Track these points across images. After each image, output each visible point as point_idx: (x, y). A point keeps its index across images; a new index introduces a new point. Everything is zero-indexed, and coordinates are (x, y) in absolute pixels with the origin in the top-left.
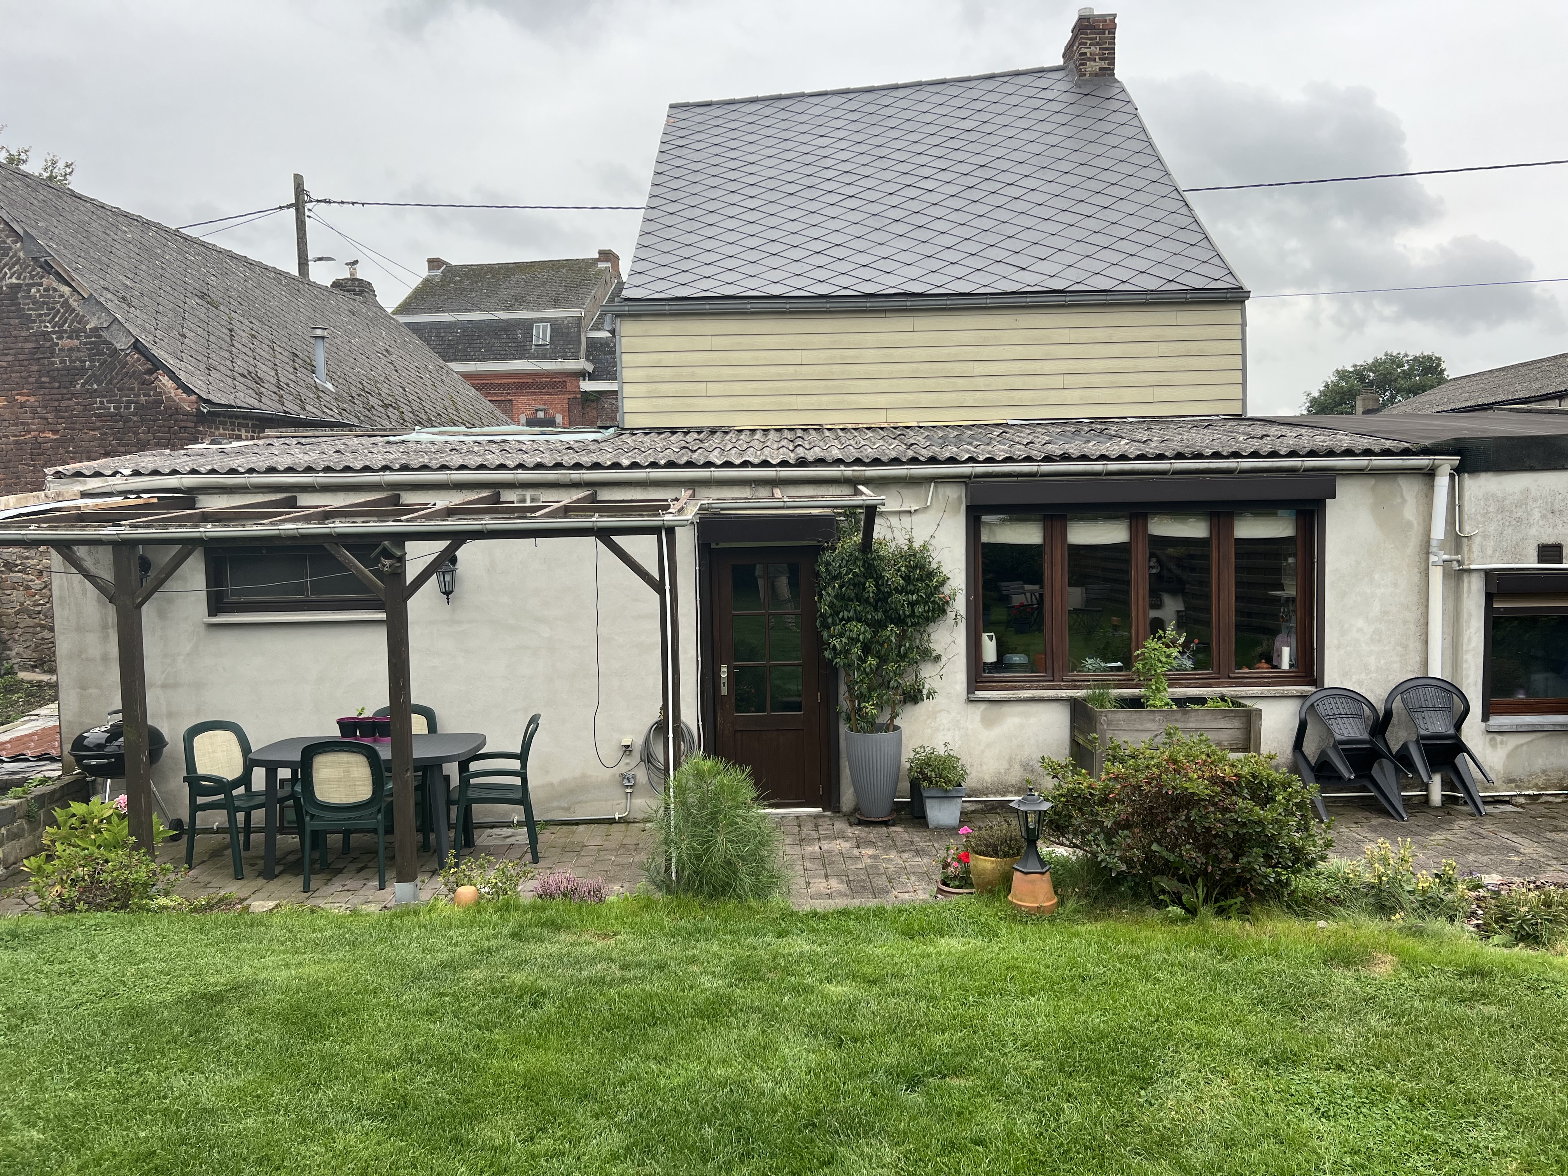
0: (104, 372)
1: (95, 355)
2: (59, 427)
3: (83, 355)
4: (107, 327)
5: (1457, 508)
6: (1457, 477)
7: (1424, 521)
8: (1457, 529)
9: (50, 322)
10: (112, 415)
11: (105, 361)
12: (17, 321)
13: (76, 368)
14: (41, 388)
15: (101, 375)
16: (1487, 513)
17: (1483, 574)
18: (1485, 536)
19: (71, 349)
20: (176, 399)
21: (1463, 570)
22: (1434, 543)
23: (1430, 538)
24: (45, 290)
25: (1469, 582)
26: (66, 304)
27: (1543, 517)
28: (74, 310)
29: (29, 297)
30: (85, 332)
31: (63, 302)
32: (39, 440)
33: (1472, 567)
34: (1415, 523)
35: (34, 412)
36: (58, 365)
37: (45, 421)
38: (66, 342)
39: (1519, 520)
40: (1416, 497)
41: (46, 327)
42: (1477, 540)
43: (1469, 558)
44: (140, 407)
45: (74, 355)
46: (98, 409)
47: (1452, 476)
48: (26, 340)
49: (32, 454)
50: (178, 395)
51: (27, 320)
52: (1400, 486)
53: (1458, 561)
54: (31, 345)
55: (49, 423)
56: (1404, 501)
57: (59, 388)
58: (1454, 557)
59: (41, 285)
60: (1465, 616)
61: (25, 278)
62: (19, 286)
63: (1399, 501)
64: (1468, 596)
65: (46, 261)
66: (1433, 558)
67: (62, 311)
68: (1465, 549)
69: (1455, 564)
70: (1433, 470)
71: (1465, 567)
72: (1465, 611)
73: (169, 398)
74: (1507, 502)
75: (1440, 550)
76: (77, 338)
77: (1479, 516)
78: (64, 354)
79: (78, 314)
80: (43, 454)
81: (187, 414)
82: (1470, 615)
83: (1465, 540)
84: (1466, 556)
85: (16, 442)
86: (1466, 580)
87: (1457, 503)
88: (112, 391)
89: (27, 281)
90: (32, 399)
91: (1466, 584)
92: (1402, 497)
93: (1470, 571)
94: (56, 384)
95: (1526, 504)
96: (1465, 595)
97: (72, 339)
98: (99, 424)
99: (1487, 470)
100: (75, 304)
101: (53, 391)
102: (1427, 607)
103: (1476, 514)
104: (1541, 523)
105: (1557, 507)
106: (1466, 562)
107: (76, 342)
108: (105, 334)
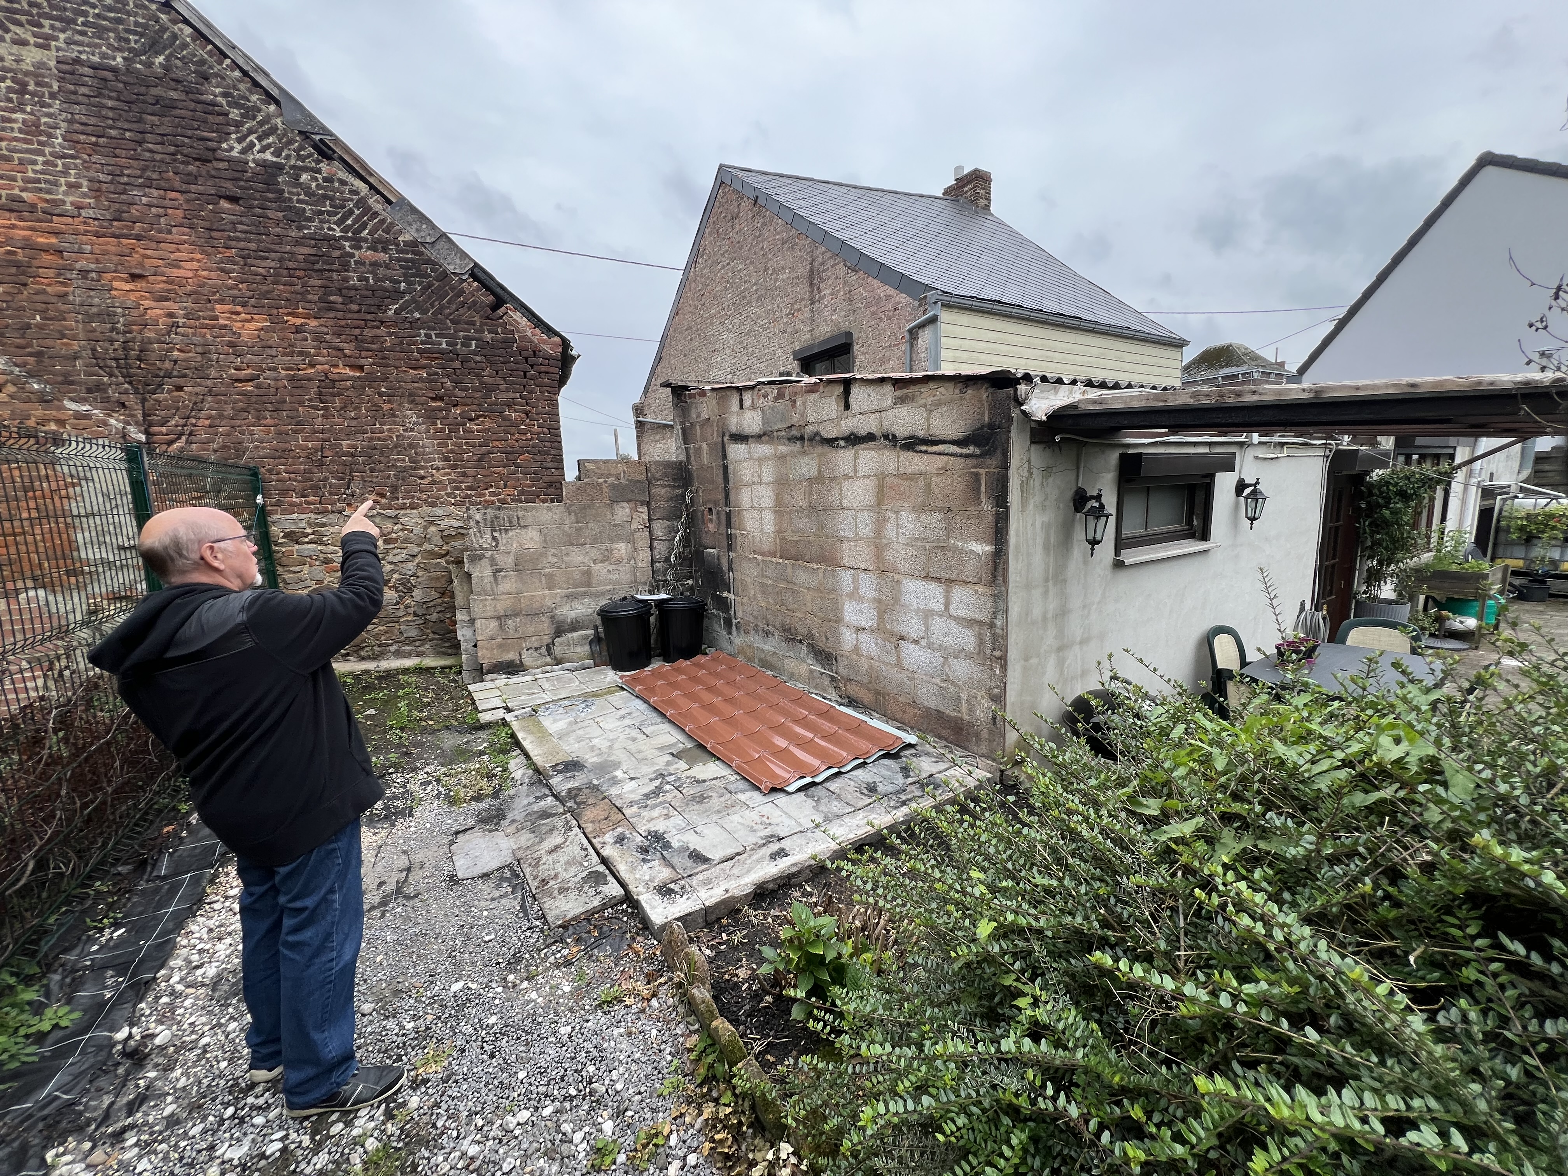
0: (430, 298)
1: (413, 276)
2: (363, 361)
3: (397, 274)
4: (432, 244)
9: (338, 223)
10: (442, 352)
11: (430, 285)
12: (281, 214)
13: (385, 290)
14: (331, 309)
15: (424, 301)
17: (1485, 488)
19: (375, 264)
20: (535, 339)
24: (325, 180)
26: (361, 203)
28: (376, 214)
29: (300, 185)
30: (397, 245)
31: (359, 201)
32: (331, 376)
35: (319, 339)
36: (354, 282)
37: (339, 354)
38: (365, 254)
41: (330, 229)
44: (483, 344)
45: (381, 271)
46: (422, 343)
48: (298, 242)
49: (320, 394)
50: (538, 336)
51: (297, 218)
54: (307, 251)
55: (345, 356)
57: (359, 311)
59: (319, 171)
61: (288, 157)
62: (279, 167)
65: (321, 140)
67: (357, 212)
73: (524, 338)
76: (385, 250)
78: (363, 269)
79: (383, 221)
80: (339, 394)
81: (548, 358)
85: (291, 378)
88: (441, 322)
89: (292, 162)
90: (313, 323)
94: (355, 307)
97: (376, 250)
98: (423, 362)
100: (378, 207)
101: (349, 316)
107: (383, 257)
108: (430, 253)
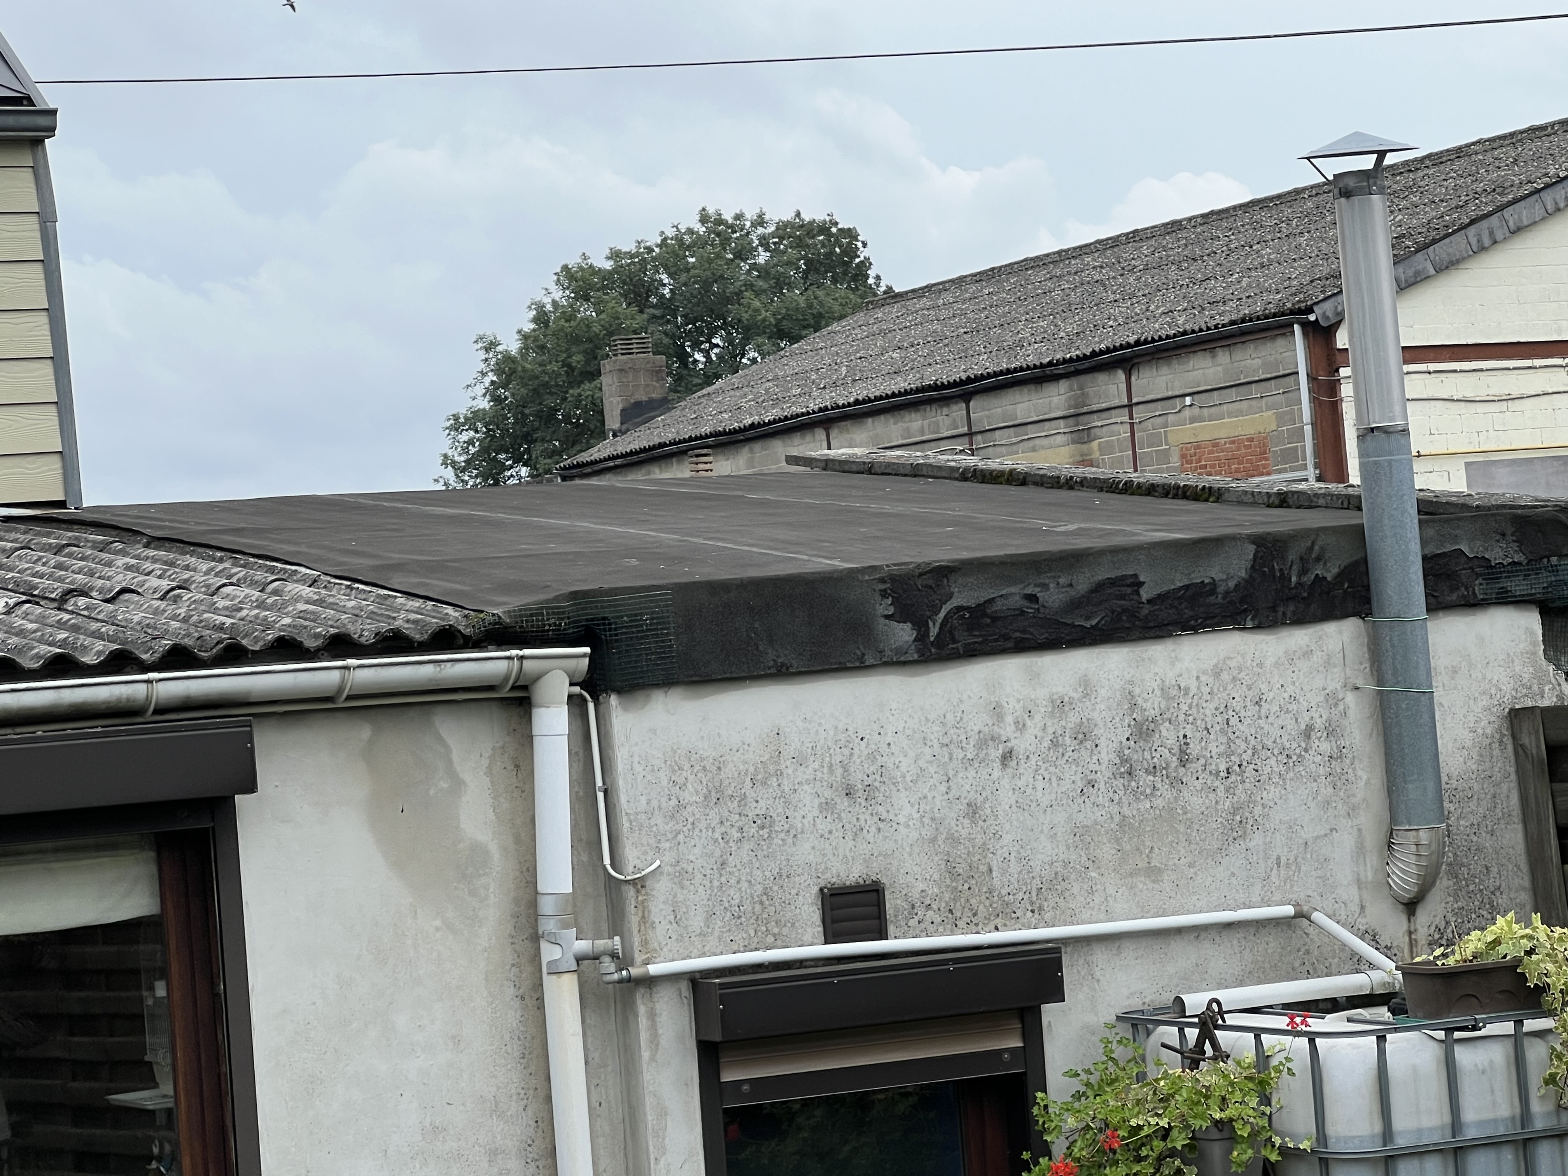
5: (601, 796)
6: (591, 706)
7: (517, 840)
8: (607, 861)
16: (681, 806)
17: (685, 987)
18: (682, 877)
21: (629, 979)
22: (547, 906)
23: (537, 892)
25: (652, 1016)
27: (827, 807)
33: (654, 969)
34: (493, 848)
39: (765, 822)
40: (489, 772)
42: (661, 889)
43: (645, 943)
47: (575, 703)
52: (440, 740)
53: (614, 956)
56: (458, 785)
58: (602, 944)
60: (650, 1117)
63: (444, 785)
64: (653, 1058)
66: (549, 953)
68: (633, 919)
69: (608, 966)
70: (525, 688)
71: (635, 971)
72: (649, 1102)
74: (729, 771)
75: (566, 926)
77: (658, 819)
82: (663, 1113)
83: (630, 892)
84: (636, 940)
86: (642, 1010)
87: (599, 782)
91: (643, 1022)
92: (451, 773)
93: (650, 982)
95: (779, 774)
96: (646, 1054)
99: (667, 682)
102: (549, 1099)
103: (650, 814)
104: (823, 826)
105: (857, 778)
106: (639, 958)
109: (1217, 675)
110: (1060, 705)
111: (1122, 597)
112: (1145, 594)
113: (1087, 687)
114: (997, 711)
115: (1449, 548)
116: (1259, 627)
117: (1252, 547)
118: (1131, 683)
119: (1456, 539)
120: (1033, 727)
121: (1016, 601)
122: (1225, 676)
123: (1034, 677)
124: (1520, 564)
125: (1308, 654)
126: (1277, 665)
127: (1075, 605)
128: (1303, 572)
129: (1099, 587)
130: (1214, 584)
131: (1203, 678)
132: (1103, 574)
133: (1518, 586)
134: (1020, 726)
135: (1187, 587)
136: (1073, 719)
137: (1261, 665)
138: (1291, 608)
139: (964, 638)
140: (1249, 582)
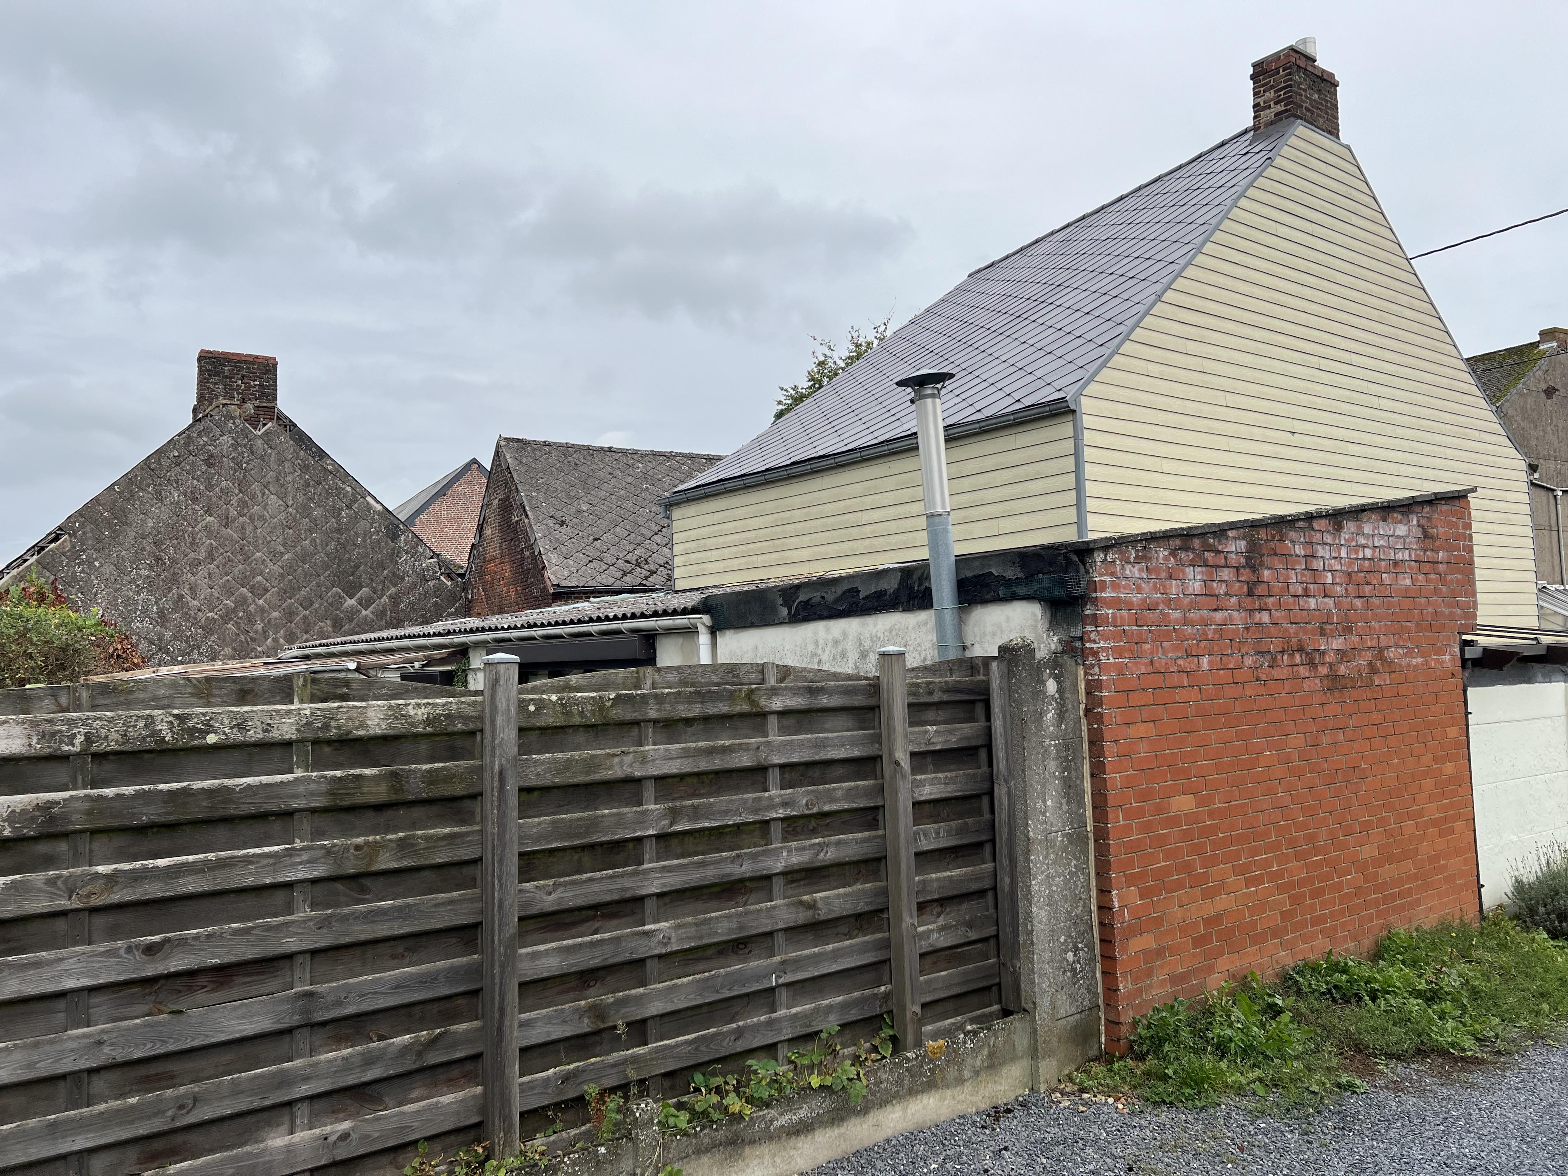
1: (532, 560)
4: (534, 542)
9: (524, 541)
11: (534, 563)
14: (522, 582)
15: (533, 572)
29: (520, 528)
30: (531, 546)
36: (525, 567)
38: (527, 553)
44: (541, 591)
46: (533, 593)
47: (714, 634)
50: (548, 583)
59: (522, 519)
67: (526, 535)
76: (529, 548)
79: (529, 536)
90: (520, 589)
108: (533, 548)
109: (891, 632)
110: (836, 642)
111: (853, 597)
112: (861, 596)
113: (845, 635)
114: (816, 643)
115: (986, 571)
116: (904, 611)
117: (899, 574)
118: (860, 634)
119: (989, 566)
120: (827, 652)
121: (819, 599)
122: (894, 633)
123: (828, 630)
124: (1021, 578)
125: (926, 623)
126: (913, 628)
127: (837, 600)
128: (920, 585)
129: (844, 593)
130: (885, 591)
131: (886, 633)
132: (845, 586)
133: (1021, 590)
134: (824, 650)
135: (875, 592)
136: (840, 648)
137: (907, 628)
138: (916, 602)
139: (803, 614)
140: (898, 590)
